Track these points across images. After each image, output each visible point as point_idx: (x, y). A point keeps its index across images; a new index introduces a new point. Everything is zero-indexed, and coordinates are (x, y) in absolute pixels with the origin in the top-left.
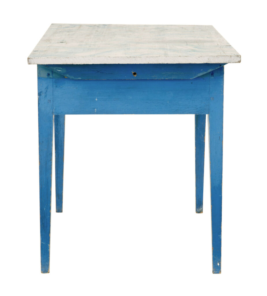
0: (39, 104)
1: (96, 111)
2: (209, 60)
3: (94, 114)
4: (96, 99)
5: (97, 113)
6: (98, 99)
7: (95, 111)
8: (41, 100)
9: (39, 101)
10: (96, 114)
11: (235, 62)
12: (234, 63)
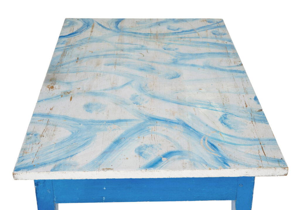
0: (36, 193)
1: (105, 199)
2: (247, 173)
3: (103, 202)
4: (104, 188)
5: (106, 201)
6: (106, 188)
7: (103, 199)
8: (38, 190)
9: (36, 191)
10: (104, 202)
11: (281, 176)
12: (279, 176)
